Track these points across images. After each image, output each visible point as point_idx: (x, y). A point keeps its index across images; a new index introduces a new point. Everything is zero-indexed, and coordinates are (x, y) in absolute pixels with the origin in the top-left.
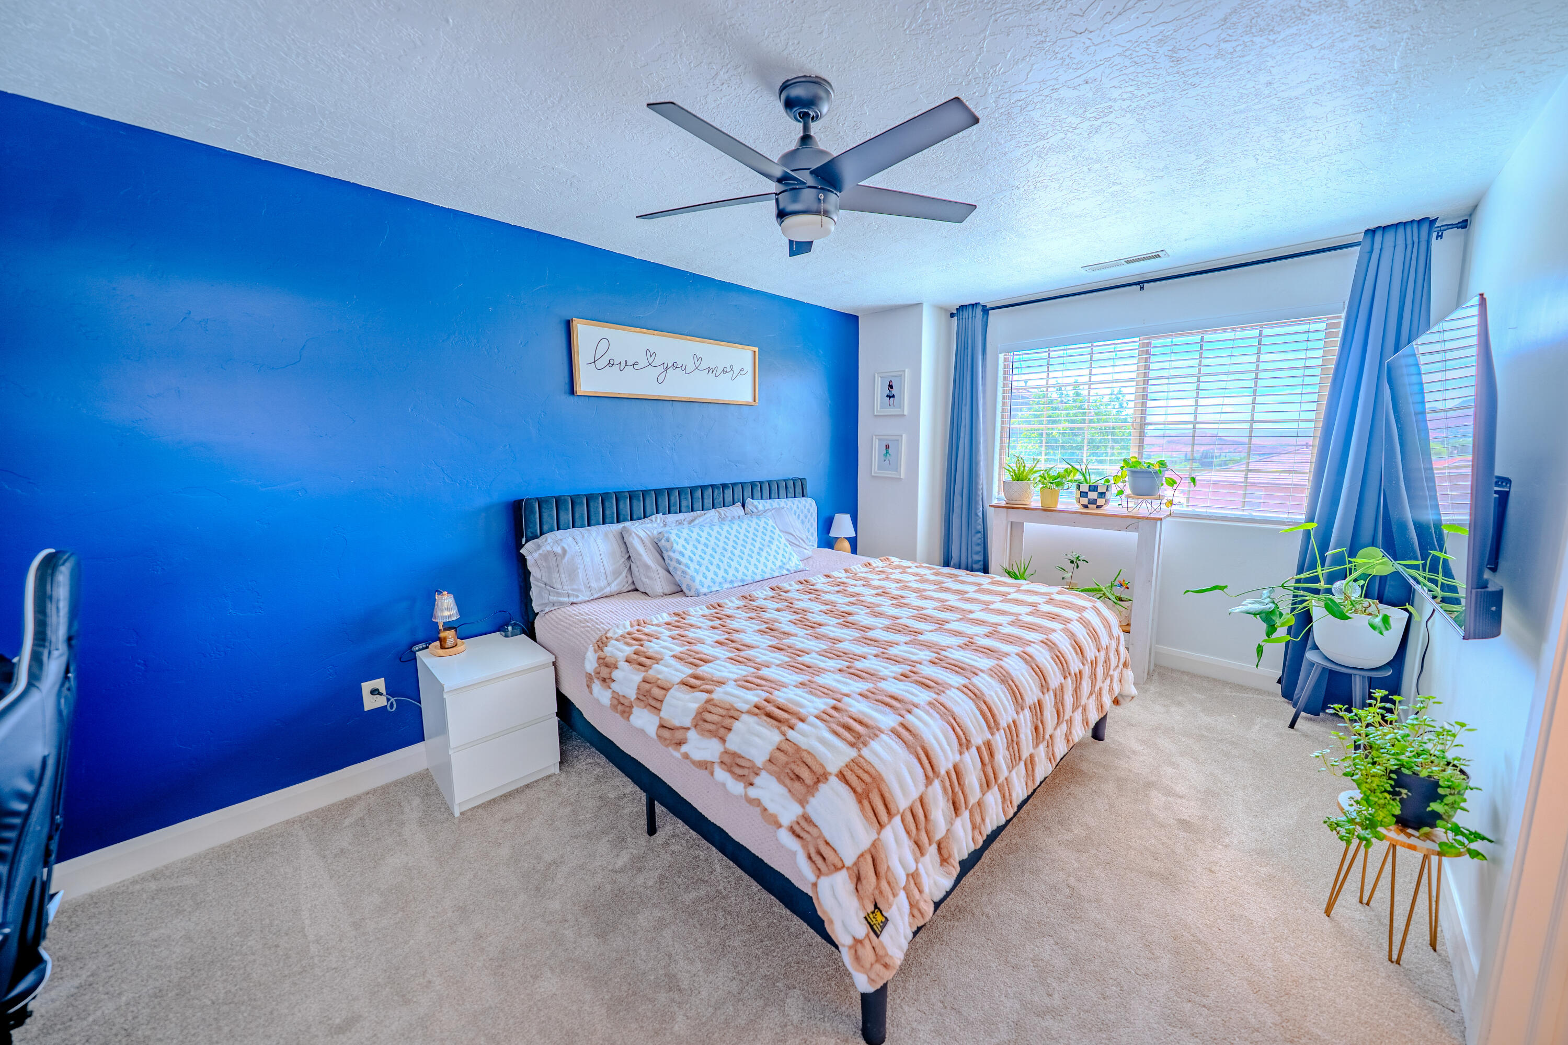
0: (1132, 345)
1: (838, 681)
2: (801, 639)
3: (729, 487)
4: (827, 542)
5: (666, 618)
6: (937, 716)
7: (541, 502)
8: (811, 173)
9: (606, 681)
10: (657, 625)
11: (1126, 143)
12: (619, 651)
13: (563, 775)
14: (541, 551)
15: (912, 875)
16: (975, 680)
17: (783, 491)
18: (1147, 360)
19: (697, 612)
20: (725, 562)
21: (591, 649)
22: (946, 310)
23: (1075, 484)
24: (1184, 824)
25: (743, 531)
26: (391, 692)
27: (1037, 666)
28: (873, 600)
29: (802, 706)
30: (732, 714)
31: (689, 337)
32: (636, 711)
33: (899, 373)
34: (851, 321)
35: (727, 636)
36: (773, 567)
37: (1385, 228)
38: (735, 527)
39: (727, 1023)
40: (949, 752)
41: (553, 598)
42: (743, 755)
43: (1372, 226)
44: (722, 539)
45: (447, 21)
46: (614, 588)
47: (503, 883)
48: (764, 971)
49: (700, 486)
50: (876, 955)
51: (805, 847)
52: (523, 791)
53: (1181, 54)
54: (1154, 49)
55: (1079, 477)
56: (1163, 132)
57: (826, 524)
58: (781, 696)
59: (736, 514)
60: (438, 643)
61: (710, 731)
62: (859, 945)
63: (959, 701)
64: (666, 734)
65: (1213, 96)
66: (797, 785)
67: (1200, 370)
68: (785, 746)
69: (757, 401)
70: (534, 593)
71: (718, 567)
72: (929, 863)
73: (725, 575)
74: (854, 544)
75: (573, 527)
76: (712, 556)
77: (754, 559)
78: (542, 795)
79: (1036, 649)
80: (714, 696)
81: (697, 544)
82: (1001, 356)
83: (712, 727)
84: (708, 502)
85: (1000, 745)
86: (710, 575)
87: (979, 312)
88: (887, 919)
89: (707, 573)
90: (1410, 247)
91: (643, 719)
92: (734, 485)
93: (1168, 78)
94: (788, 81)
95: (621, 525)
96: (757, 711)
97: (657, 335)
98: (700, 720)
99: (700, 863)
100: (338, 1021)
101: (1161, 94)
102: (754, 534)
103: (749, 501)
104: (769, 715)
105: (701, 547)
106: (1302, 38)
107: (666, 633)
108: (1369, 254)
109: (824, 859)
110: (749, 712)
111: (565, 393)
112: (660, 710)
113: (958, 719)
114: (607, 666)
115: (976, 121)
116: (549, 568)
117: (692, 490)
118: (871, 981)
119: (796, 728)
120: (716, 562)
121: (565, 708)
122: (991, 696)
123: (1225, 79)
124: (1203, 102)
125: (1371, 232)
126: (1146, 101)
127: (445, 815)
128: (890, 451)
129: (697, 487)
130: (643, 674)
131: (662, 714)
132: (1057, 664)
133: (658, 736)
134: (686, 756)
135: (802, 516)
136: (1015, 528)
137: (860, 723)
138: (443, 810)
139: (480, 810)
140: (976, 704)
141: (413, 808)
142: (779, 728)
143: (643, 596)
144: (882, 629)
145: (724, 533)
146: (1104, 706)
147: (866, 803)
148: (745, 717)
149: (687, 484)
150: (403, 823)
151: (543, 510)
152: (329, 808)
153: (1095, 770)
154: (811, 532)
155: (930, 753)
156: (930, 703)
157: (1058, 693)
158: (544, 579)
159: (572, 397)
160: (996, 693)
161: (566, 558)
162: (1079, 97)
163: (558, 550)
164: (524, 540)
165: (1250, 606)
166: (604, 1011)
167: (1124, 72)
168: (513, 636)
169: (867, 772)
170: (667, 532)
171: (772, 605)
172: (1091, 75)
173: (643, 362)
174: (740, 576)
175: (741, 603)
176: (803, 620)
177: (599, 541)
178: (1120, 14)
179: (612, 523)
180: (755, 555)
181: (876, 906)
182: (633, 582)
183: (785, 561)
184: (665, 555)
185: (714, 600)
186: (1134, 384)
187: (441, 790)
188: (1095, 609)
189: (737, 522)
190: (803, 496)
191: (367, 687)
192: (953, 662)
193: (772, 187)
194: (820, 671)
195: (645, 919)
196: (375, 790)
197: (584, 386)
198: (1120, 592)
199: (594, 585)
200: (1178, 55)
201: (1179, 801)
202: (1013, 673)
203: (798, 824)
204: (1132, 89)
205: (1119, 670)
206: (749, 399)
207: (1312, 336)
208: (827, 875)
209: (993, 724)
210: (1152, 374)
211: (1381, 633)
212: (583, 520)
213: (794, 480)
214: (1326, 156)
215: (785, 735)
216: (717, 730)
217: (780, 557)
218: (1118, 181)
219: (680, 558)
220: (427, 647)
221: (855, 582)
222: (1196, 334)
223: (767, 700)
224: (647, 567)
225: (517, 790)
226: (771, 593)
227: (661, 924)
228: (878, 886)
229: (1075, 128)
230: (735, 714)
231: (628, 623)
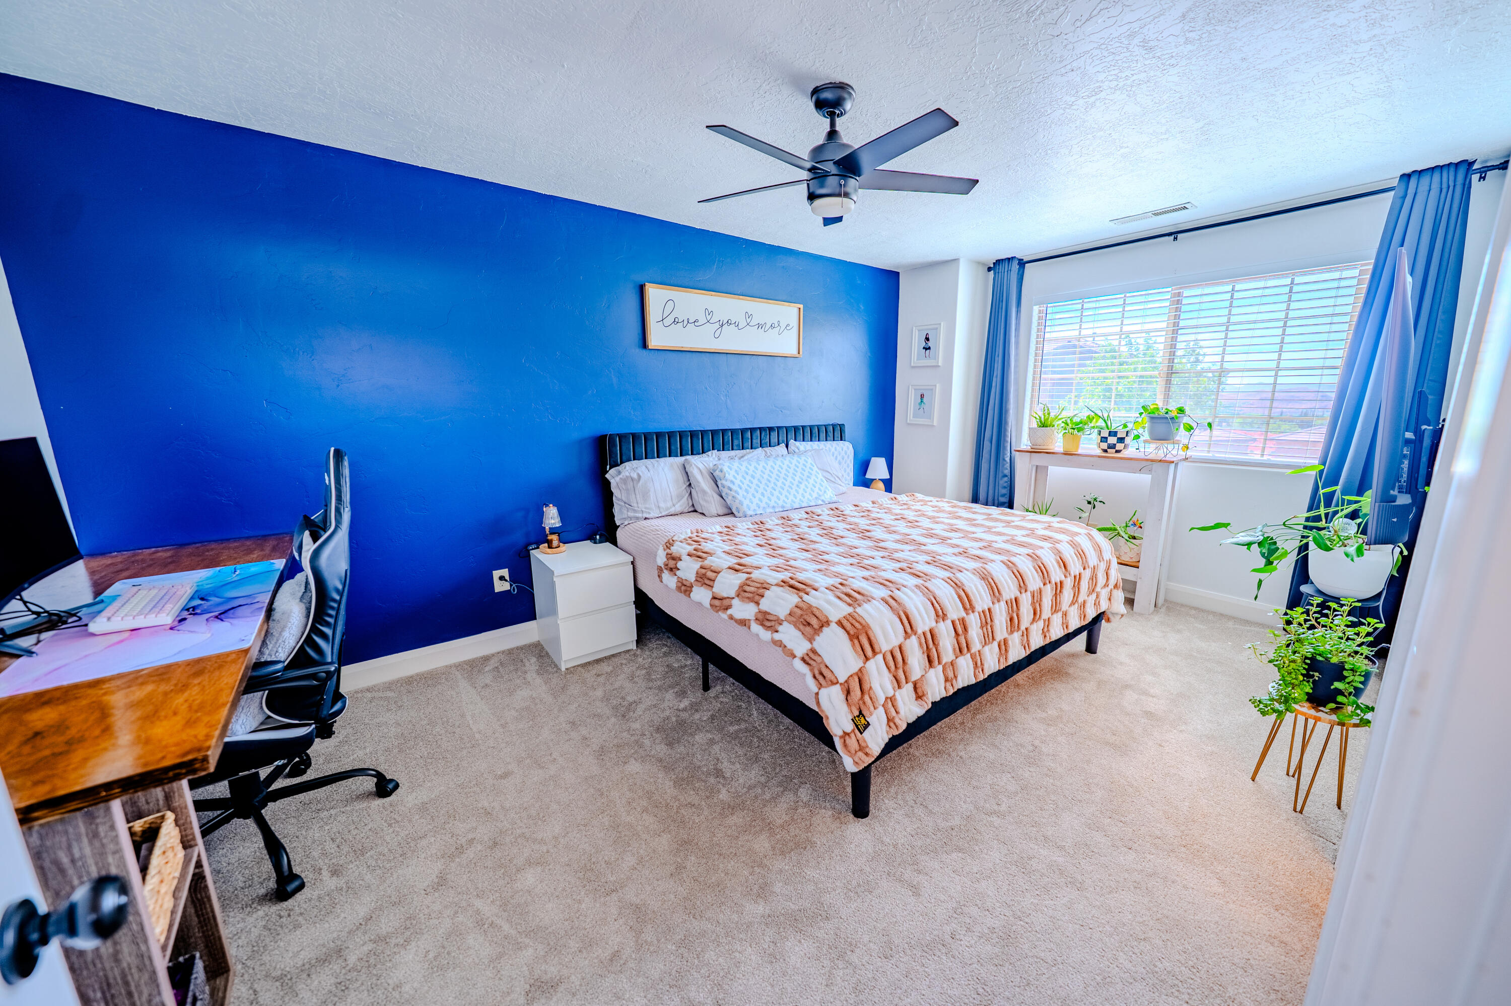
0: (1167, 294)
1: (848, 570)
2: (824, 545)
3: (775, 430)
4: (863, 480)
5: (719, 529)
6: (921, 594)
7: (622, 437)
8: (834, 163)
9: (673, 570)
10: (711, 533)
11: (1122, 114)
12: (681, 549)
13: (639, 650)
14: (621, 476)
15: (891, 698)
16: (959, 575)
17: (823, 435)
18: (1177, 310)
19: (742, 526)
20: (769, 491)
21: (661, 548)
22: (984, 264)
23: (1096, 430)
24: (1149, 714)
25: (785, 467)
26: (513, 579)
27: (1018, 571)
28: (892, 523)
29: (816, 582)
30: (765, 586)
31: (741, 297)
32: (695, 589)
33: (935, 326)
34: (892, 277)
35: (766, 541)
36: (810, 498)
37: (1420, 172)
38: (779, 463)
39: (756, 797)
40: (926, 619)
41: (631, 514)
42: (771, 612)
43: (1408, 170)
44: (767, 472)
45: (563, 66)
46: (678, 508)
47: (599, 711)
48: (784, 773)
49: (750, 429)
50: (860, 745)
51: (812, 670)
52: (610, 658)
53: (1152, 44)
54: (1127, 42)
55: (1101, 423)
56: (1155, 103)
57: (863, 467)
58: (801, 576)
59: (780, 454)
60: (546, 545)
61: (748, 598)
62: (847, 737)
63: (942, 587)
64: (717, 602)
65: (1193, 72)
66: (808, 629)
67: (1229, 319)
68: (802, 605)
69: (801, 353)
70: (616, 510)
71: (763, 494)
72: (905, 695)
73: (769, 502)
74: (888, 485)
75: (646, 458)
76: (757, 485)
77: (794, 490)
78: (624, 662)
79: (1020, 559)
80: (751, 576)
81: (745, 475)
82: (1036, 309)
83: (750, 595)
84: (756, 441)
85: (974, 623)
86: (756, 501)
87: (1015, 266)
88: (868, 724)
89: (753, 499)
90: (1444, 191)
91: (701, 595)
92: (779, 428)
93: (1147, 62)
94: (817, 87)
95: (683, 458)
96: (783, 584)
97: (715, 296)
98: (742, 592)
99: (742, 710)
100: (499, 773)
101: (1144, 75)
102: (794, 469)
103: (792, 442)
104: (792, 587)
105: (748, 478)
106: (1261, 23)
107: (718, 538)
108: (1401, 200)
109: (824, 677)
110: (777, 585)
111: (639, 347)
112: (712, 587)
113: (937, 599)
114: (674, 559)
115: (956, 124)
116: (627, 490)
117: (743, 431)
118: (856, 763)
119: (810, 594)
120: (761, 490)
121: (642, 600)
122: (970, 587)
123: (1200, 59)
124: (1185, 78)
125: (1406, 177)
126: (1131, 80)
127: (555, 669)
128: (925, 400)
129: (747, 429)
130: (701, 563)
131: (714, 590)
132: (1037, 572)
133: (711, 605)
134: (731, 617)
135: (839, 458)
136: (1040, 470)
137: (859, 593)
138: (553, 666)
139: (579, 668)
140: (956, 590)
141: (532, 663)
142: (797, 594)
143: (701, 516)
144: (893, 541)
145: (769, 468)
146: (1087, 616)
147: (856, 641)
148: (774, 588)
149: (738, 426)
150: (526, 672)
151: (623, 444)
152: (474, 660)
153: (1081, 674)
154: (848, 472)
155: (910, 616)
156: (916, 586)
157: (1036, 595)
158: (624, 499)
159: (644, 351)
160: (975, 586)
161: (641, 482)
162: (1068, 81)
163: (635, 476)
164: (608, 467)
165: (1241, 538)
166: (672, 783)
167: (1104, 60)
168: (600, 543)
169: (859, 622)
170: (721, 464)
171: (804, 524)
172: (1075, 64)
173: (702, 320)
174: (781, 503)
175: (780, 522)
176: (828, 533)
177: (666, 469)
178: (1087, 20)
179: (677, 456)
180: (794, 487)
181: (861, 713)
182: (693, 505)
183: (821, 493)
184: (719, 483)
185: (757, 519)
186: (1164, 333)
187: (550, 654)
188: (1090, 537)
189: (780, 459)
190: (841, 440)
191: (496, 574)
192: (944, 563)
193: (805, 175)
194: (834, 564)
195: (700, 738)
196: (503, 652)
197: (654, 342)
198: (1132, 531)
199: (662, 505)
200: (1149, 45)
201: (1151, 699)
202: (994, 574)
203: (808, 655)
204: (1116, 72)
205: (1108, 589)
206: (794, 351)
207: (1344, 283)
208: (826, 687)
209: (968, 606)
210: (1182, 323)
211: (1352, 560)
212: (654, 454)
213: (834, 426)
214: (1326, 112)
215: (801, 598)
216: (753, 597)
217: (816, 490)
218: (1125, 145)
219: (731, 486)
220: (538, 548)
221: (879, 510)
222: (1227, 283)
223: (791, 578)
224: (704, 492)
225: (605, 658)
226: (806, 516)
227: (712, 742)
228: (862, 698)
229: (1072, 105)
230: (767, 586)
231: (689, 531)
